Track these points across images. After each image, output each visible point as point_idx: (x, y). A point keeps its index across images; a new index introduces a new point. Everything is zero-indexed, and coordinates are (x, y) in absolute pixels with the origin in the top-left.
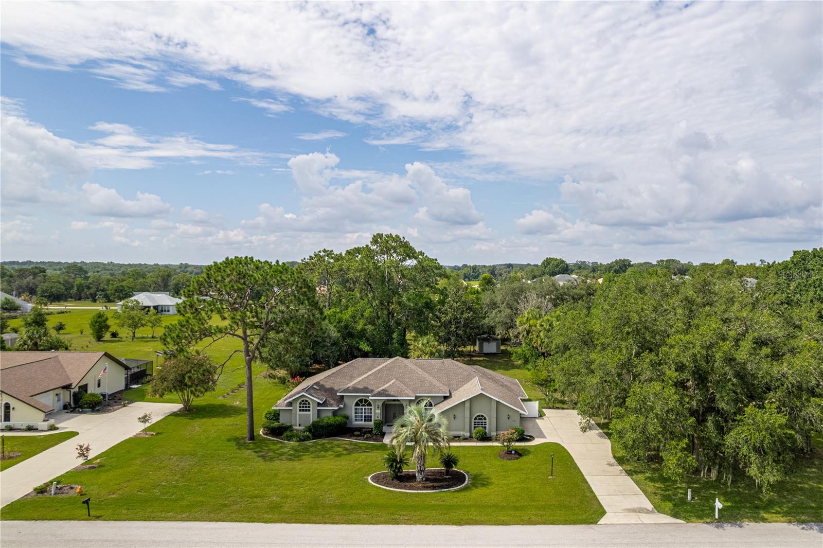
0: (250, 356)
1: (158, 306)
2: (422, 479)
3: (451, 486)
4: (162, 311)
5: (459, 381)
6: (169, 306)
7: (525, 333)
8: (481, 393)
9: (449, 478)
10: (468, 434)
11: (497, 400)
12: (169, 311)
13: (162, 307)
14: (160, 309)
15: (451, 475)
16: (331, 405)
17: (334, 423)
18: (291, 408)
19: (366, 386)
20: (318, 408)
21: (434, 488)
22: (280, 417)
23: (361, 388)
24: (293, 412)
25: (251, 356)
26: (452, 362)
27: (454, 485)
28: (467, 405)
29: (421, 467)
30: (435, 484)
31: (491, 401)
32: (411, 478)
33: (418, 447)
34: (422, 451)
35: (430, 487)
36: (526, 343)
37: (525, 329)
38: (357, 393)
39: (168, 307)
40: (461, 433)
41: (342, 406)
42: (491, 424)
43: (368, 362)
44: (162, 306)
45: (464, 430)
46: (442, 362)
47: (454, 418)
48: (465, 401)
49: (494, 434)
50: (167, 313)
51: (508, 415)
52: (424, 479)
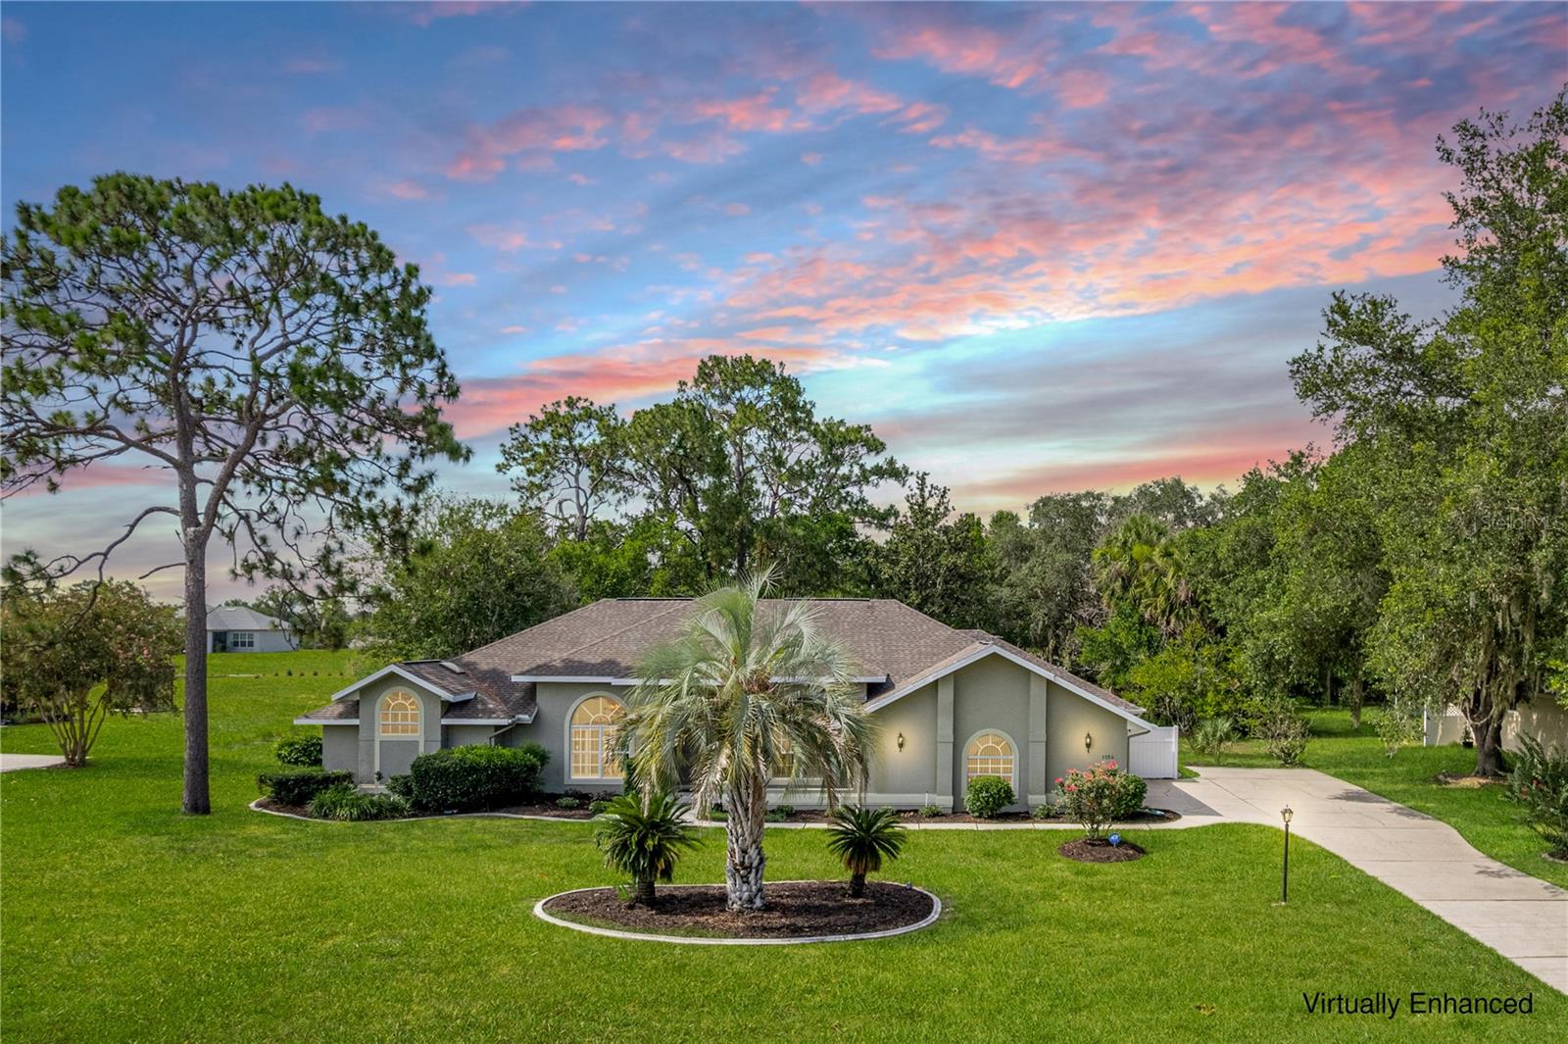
0: (198, 524)
1: (225, 633)
2: (751, 901)
3: (868, 928)
4: (236, 644)
5: (920, 653)
6: (251, 633)
7: (1119, 583)
8: (994, 655)
9: (862, 905)
10: (945, 801)
11: (1050, 676)
12: (251, 644)
13: (236, 636)
14: (230, 639)
15: (873, 897)
16: (489, 713)
17: (483, 762)
18: (356, 722)
19: (612, 657)
20: (445, 722)
21: (795, 931)
22: (324, 757)
23: (593, 662)
24: (363, 734)
25: (204, 524)
26: (900, 608)
27: (884, 923)
28: (946, 696)
29: (744, 852)
30: (800, 921)
31: (1029, 679)
32: (709, 903)
33: (726, 751)
34: (741, 761)
35: (778, 929)
36: (1120, 613)
37: (1119, 574)
38: (576, 674)
39: (251, 636)
40: (926, 799)
41: (525, 718)
42: (1027, 770)
43: (635, 609)
44: (236, 633)
45: (934, 790)
46: (869, 607)
47: (901, 745)
48: (936, 682)
49: (1037, 800)
50: (247, 648)
51: (1089, 736)
52: (758, 903)
